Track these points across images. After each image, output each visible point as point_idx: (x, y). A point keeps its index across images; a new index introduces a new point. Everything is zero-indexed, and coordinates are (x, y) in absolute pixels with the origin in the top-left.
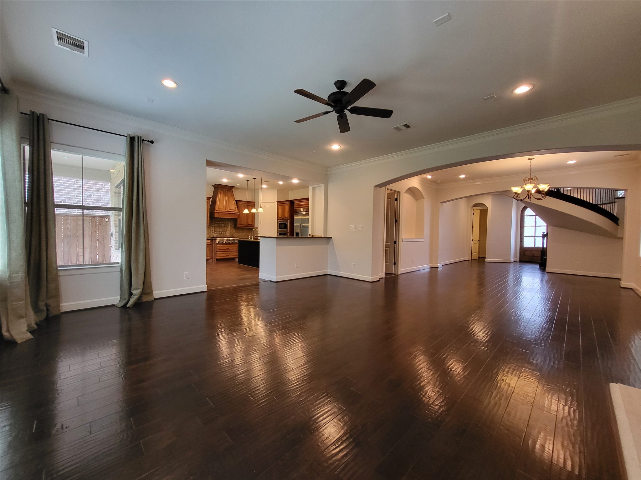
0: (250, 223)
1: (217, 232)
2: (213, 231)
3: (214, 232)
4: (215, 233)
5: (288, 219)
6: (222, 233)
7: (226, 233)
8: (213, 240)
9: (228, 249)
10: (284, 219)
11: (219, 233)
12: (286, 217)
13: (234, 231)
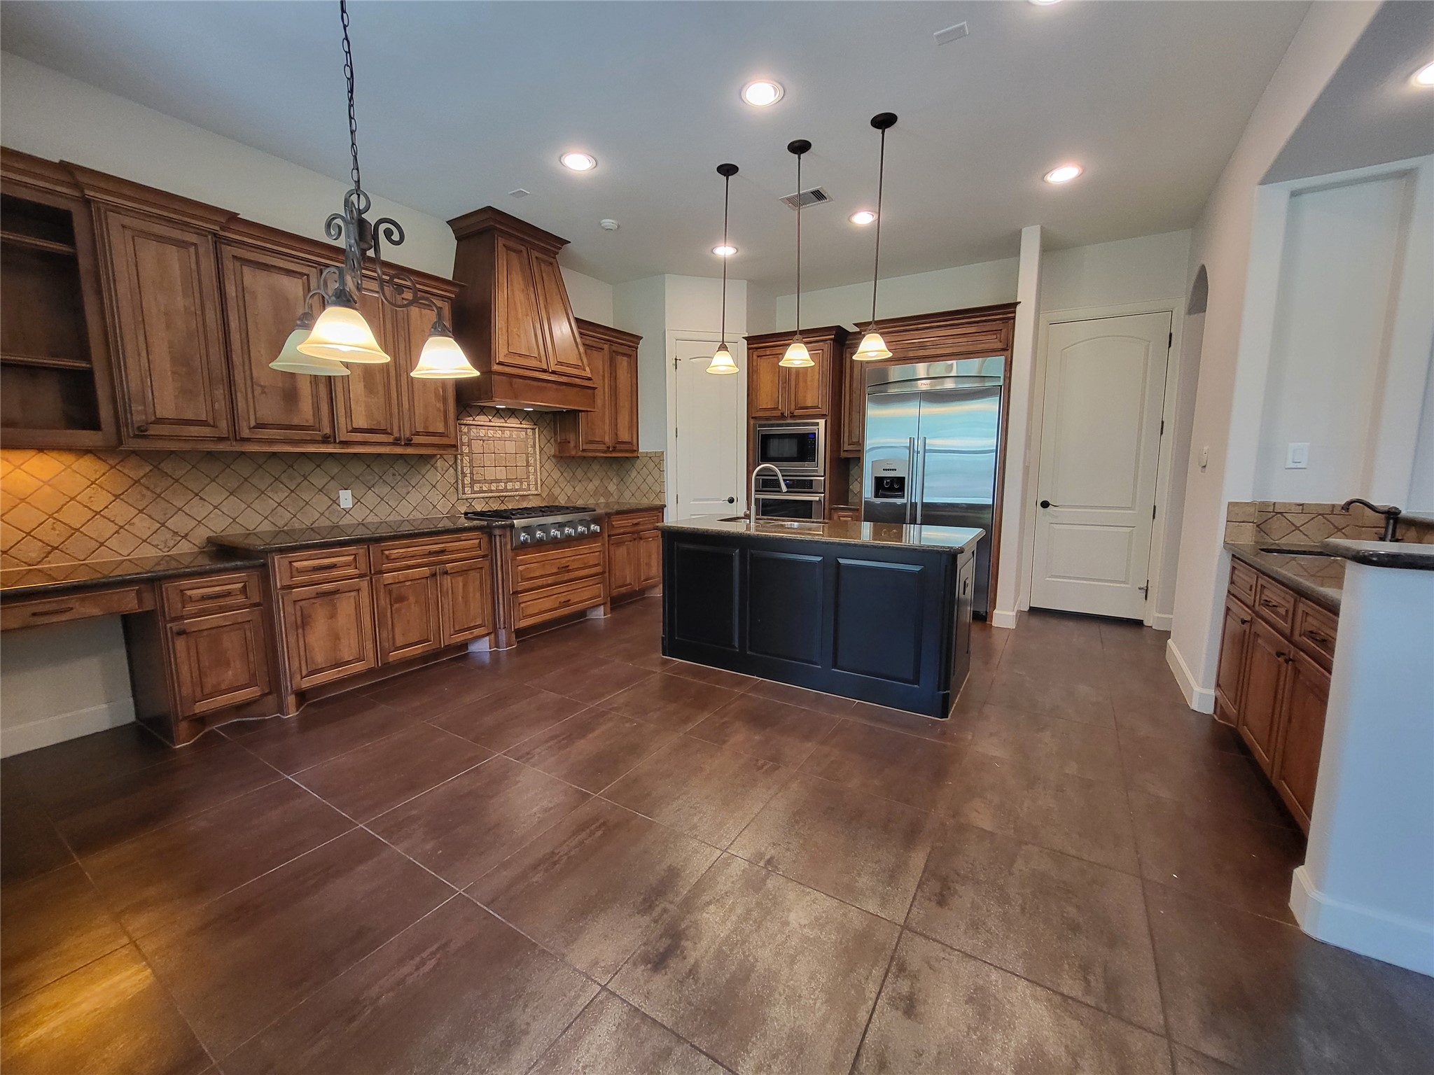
0: (624, 436)
1: (485, 481)
2: (467, 480)
3: (473, 482)
4: (477, 487)
5: (822, 416)
6: (510, 486)
7: (525, 485)
8: (497, 532)
9: (566, 569)
10: (793, 416)
11: (493, 487)
12: (806, 408)
13: (556, 474)
